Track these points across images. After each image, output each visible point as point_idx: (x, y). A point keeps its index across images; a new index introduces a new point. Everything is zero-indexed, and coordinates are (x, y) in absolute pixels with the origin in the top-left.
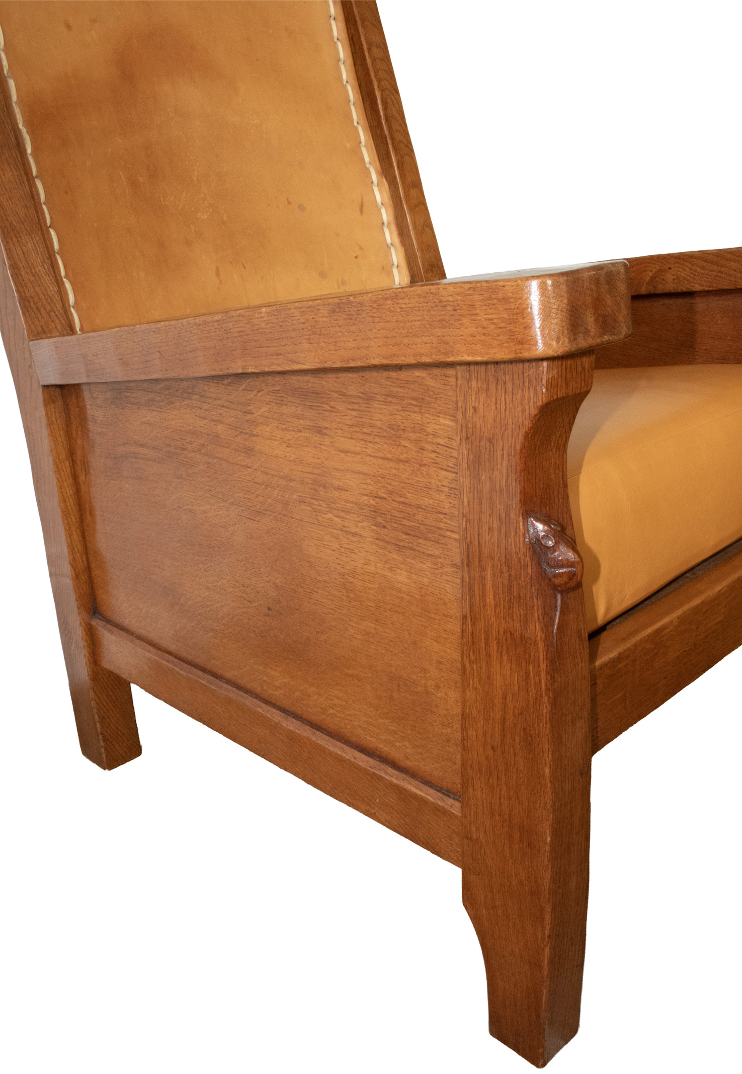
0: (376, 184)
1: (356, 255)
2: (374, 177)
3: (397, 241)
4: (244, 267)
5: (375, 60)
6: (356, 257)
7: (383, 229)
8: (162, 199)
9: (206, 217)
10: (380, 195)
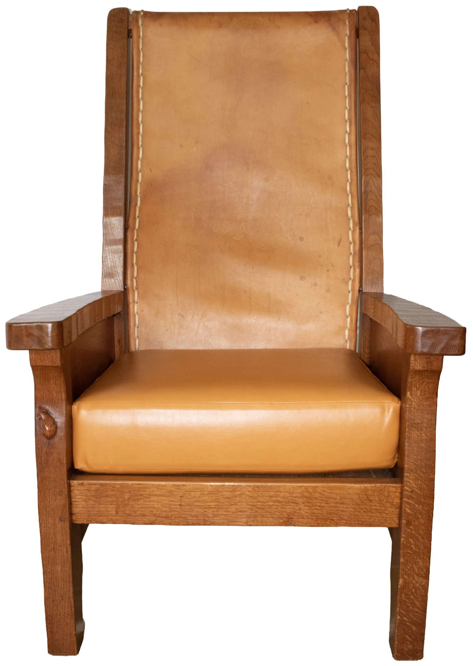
0: (352, 230)
1: (328, 269)
2: (351, 225)
3: (357, 264)
4: (253, 268)
5: (367, 157)
6: (328, 271)
7: (349, 256)
8: (214, 229)
9: (239, 239)
10: (352, 236)
